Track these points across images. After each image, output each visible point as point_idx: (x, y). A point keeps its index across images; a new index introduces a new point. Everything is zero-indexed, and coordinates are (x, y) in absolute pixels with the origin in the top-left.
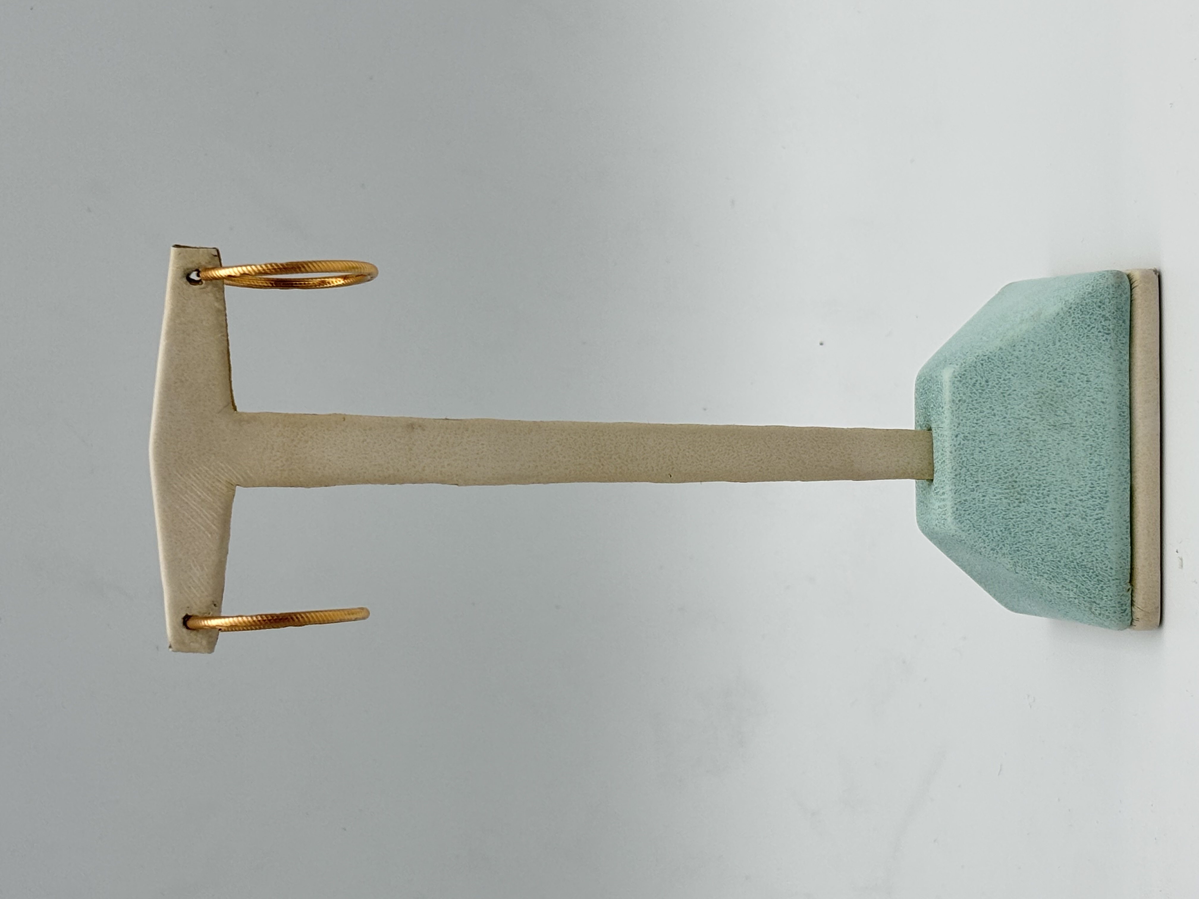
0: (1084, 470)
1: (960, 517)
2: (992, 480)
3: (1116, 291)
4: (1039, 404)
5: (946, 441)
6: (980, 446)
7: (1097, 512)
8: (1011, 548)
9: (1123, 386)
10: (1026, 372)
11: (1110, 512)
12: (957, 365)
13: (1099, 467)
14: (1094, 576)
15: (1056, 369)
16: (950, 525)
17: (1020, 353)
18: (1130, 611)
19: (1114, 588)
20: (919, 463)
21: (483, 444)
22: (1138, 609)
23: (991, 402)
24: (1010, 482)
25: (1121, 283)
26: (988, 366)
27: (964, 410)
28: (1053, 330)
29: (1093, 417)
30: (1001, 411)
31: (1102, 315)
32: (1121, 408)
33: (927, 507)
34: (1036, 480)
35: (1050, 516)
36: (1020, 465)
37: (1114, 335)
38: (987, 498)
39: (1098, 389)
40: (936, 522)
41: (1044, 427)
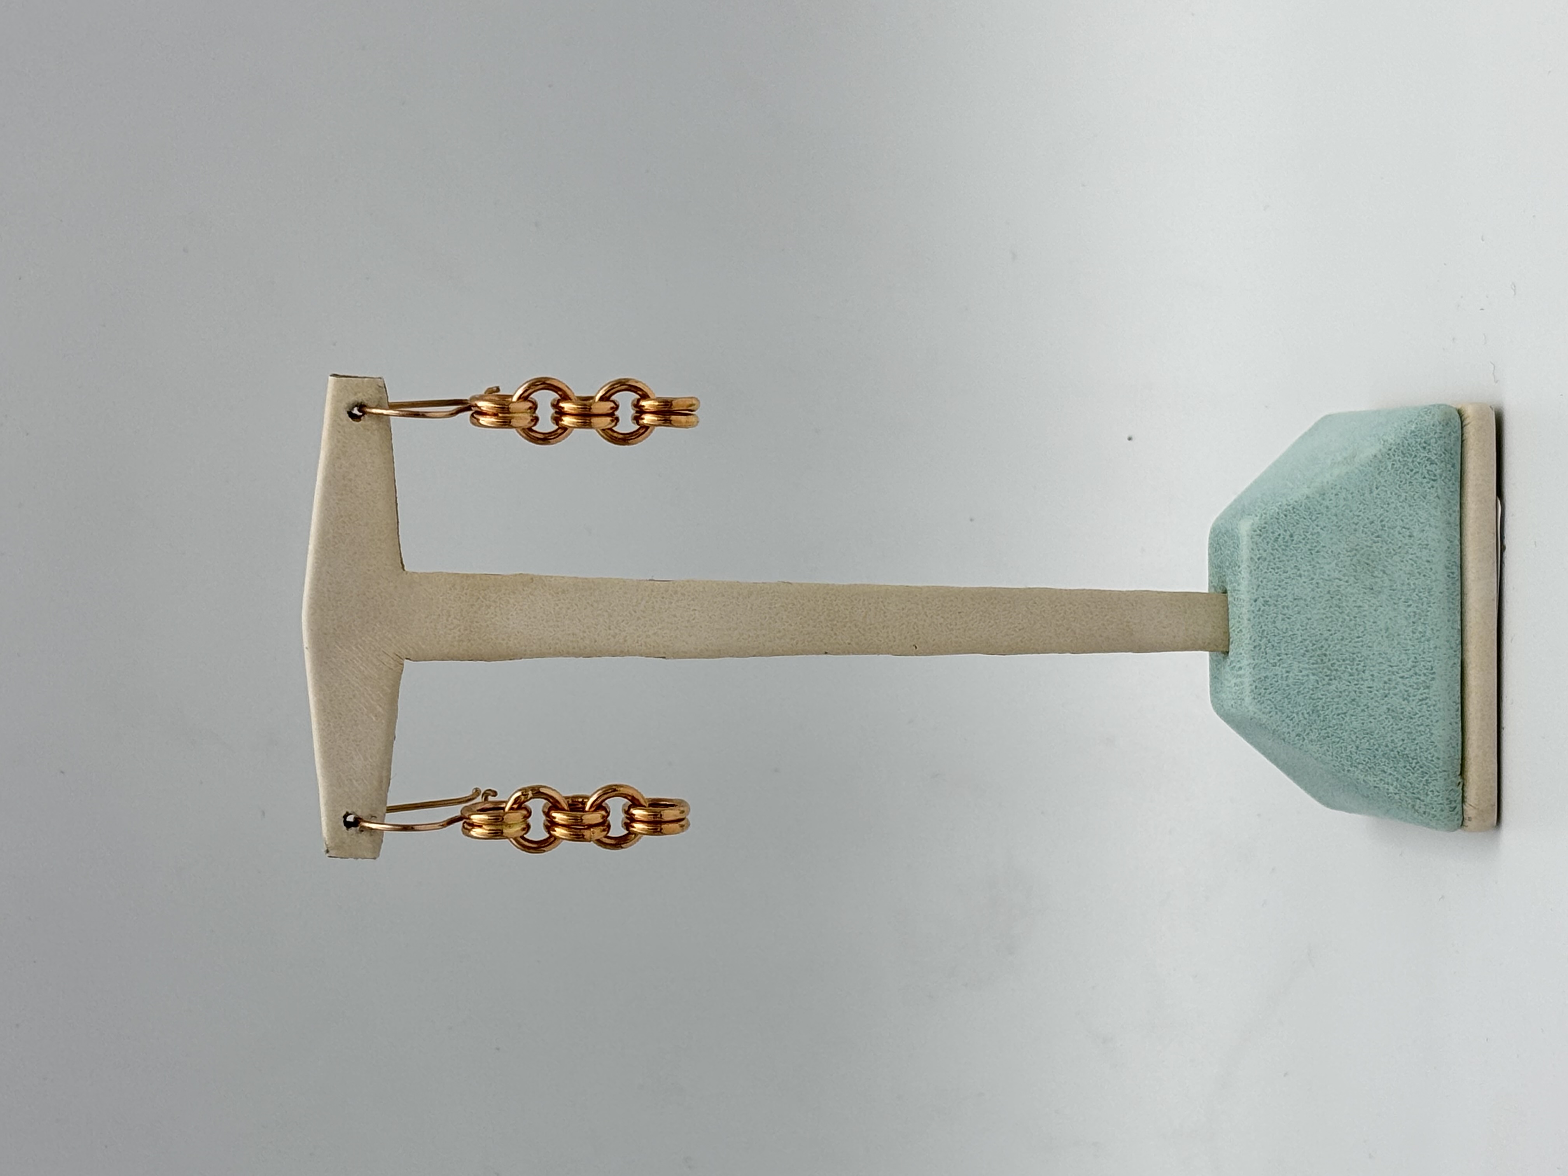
0: (1405, 642)
1: (1259, 696)
2: (1296, 653)
3: (1443, 430)
4: (1353, 563)
5: (1243, 607)
6: (1284, 612)
7: (1421, 691)
8: (1319, 734)
9: (1451, 542)
10: (1337, 525)
11: (1434, 691)
12: (1257, 516)
13: (1423, 639)
14: (1418, 767)
15: (1372, 523)
16: (1249, 706)
17: (1331, 502)
18: (1461, 808)
19: (1441, 782)
20: (1211, 632)
21: (695, 610)
22: (1471, 807)
23: (1298, 561)
24: (1318, 656)
25: (1450, 420)
26: (1293, 518)
27: (1265, 571)
28: (1370, 475)
29: (1416, 579)
30: (1308, 571)
31: (1427, 458)
32: (1451, 568)
33: (1221, 684)
34: (1350, 653)
35: (1366, 695)
36: (1331, 635)
37: (1442, 482)
38: (1291, 674)
39: (1423, 545)
40: (1233, 702)
41: (1359, 590)
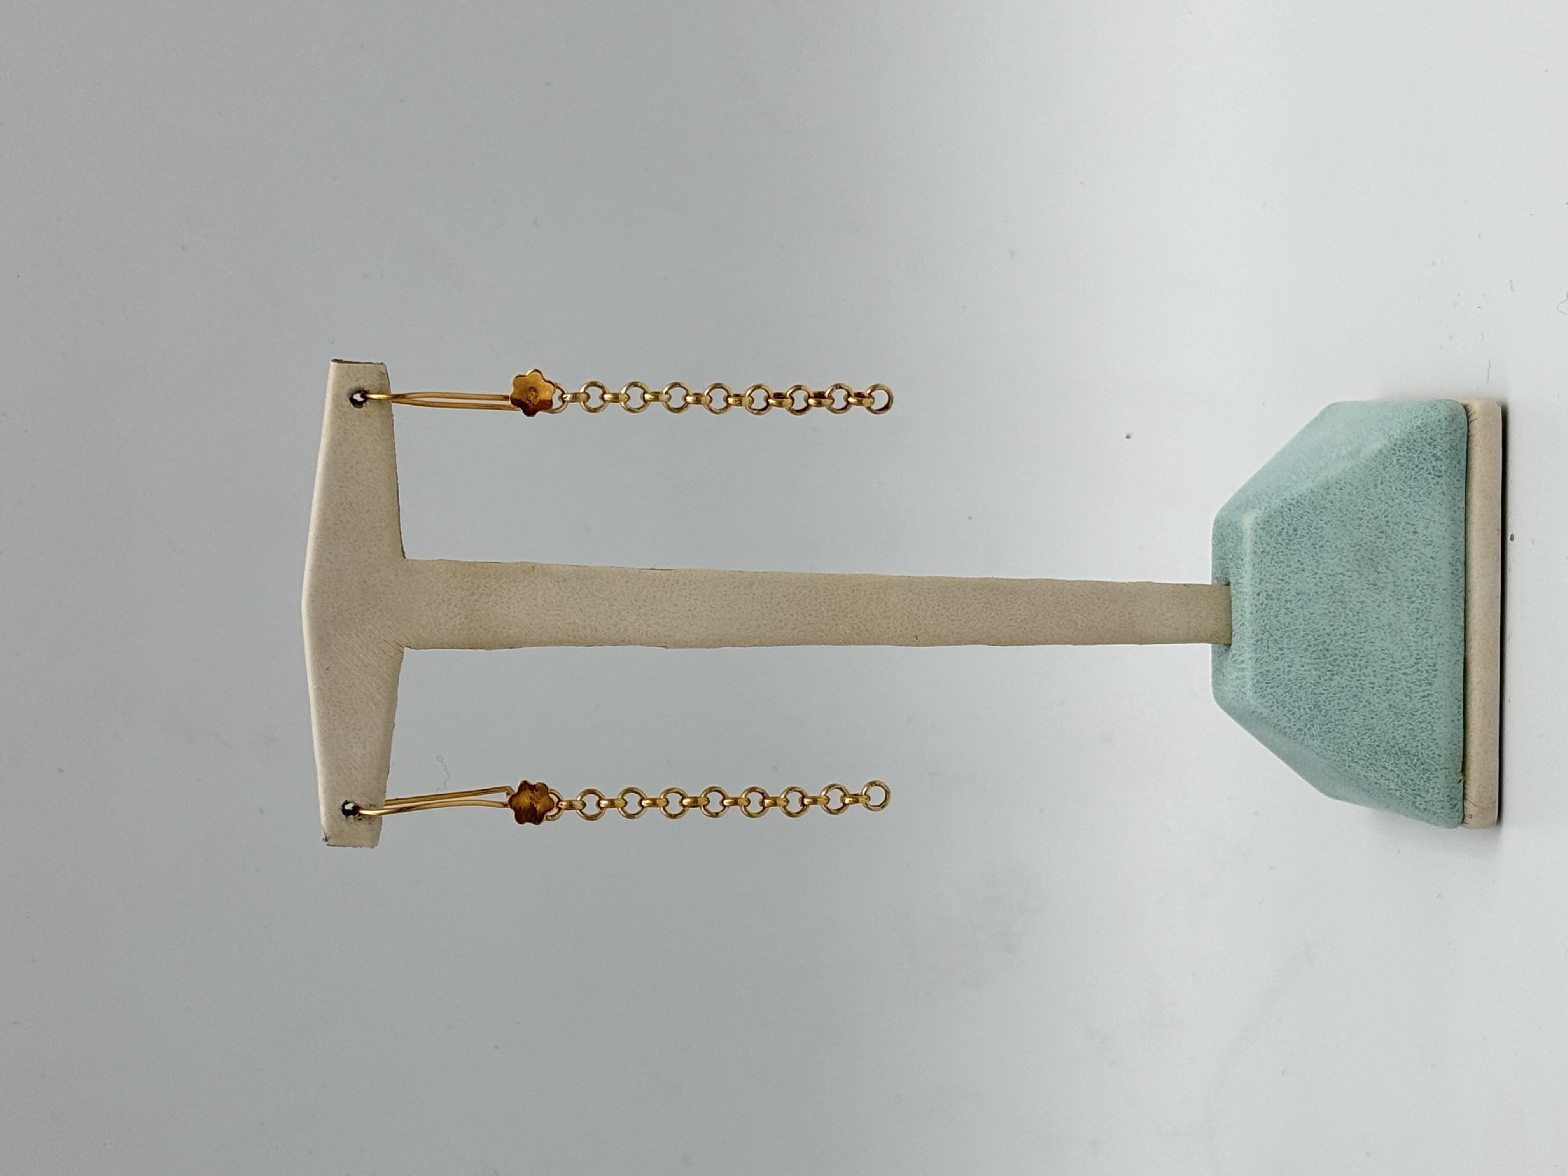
0: (1407, 637)
1: (1261, 690)
2: (1298, 647)
3: (1450, 426)
4: (1356, 558)
5: (1246, 600)
6: (1286, 607)
7: (1424, 688)
8: (1321, 729)
9: (1456, 538)
10: (1342, 520)
11: (1439, 688)
12: (1260, 509)
13: (1426, 635)
14: (1418, 764)
16: (1250, 700)
17: (1335, 496)
18: (1462, 805)
19: (1442, 779)
20: (1213, 624)
21: (697, 599)
22: (1472, 805)
23: (1301, 555)
24: (1321, 651)
25: (1456, 415)
26: (1297, 512)
27: (1269, 564)
28: (1374, 470)
29: (1420, 576)
30: (1312, 565)
31: (1432, 454)
32: (1455, 564)
33: (1224, 676)
34: (1352, 648)
35: (1368, 691)
36: (1334, 630)
37: (1448, 478)
38: (1291, 669)
39: (1427, 541)
40: (1234, 695)
41: (1363, 586)
